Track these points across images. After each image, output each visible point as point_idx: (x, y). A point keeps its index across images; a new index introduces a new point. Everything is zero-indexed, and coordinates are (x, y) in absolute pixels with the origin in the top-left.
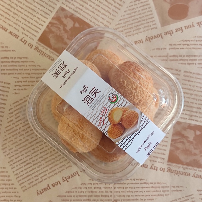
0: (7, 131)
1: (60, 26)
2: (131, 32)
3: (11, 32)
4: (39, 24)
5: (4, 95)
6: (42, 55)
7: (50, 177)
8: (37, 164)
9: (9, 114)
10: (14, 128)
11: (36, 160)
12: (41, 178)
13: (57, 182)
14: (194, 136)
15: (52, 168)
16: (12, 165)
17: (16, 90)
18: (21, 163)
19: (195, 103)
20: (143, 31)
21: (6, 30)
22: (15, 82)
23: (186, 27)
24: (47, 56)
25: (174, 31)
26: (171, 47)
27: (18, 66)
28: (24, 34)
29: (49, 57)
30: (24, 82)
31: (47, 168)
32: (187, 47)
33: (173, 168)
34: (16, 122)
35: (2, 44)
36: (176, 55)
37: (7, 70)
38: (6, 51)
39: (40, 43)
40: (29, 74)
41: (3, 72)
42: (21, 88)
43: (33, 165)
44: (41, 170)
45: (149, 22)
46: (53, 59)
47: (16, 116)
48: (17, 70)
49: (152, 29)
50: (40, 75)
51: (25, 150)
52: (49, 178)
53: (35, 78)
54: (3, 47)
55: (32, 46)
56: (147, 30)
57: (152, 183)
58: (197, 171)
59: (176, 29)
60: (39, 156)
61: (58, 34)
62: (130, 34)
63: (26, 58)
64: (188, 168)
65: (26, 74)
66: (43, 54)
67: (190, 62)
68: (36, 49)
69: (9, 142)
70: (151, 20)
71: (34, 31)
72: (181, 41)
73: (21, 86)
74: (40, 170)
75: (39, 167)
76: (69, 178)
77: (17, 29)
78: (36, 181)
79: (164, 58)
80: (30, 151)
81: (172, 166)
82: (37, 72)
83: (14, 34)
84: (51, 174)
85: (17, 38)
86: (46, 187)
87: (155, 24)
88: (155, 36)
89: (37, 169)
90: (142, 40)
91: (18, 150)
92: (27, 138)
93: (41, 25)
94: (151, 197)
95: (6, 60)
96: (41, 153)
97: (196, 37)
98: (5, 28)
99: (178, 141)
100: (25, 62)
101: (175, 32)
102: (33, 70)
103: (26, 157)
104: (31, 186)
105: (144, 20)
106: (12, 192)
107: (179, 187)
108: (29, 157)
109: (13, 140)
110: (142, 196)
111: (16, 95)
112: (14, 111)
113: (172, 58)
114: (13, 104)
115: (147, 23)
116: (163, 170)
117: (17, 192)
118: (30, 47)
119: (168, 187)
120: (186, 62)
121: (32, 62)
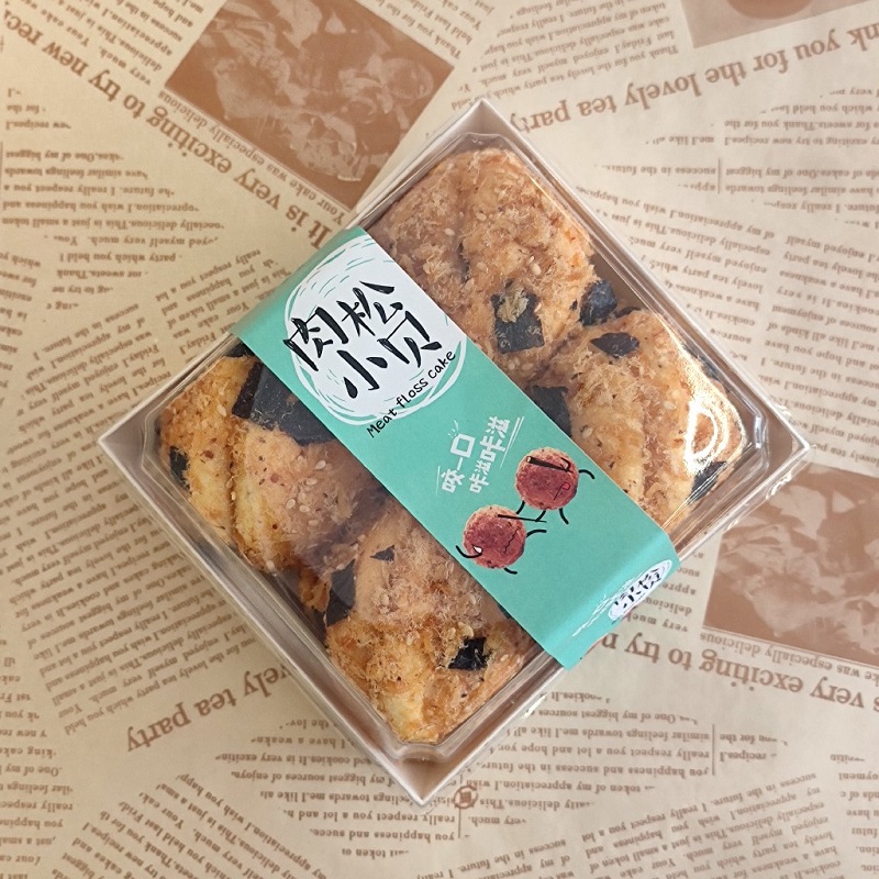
0: (14, 464)
1: (262, 29)
2: (564, 61)
3: (56, 46)
4: (174, 16)
5: (9, 313)
6: (182, 145)
7: (191, 670)
8: (136, 611)
9: (28, 392)
10: (44, 451)
11: (131, 597)
12: (152, 673)
13: (220, 692)
14: (823, 516)
15: (200, 630)
16: (25, 612)
17: (61, 289)
18: (69, 608)
19: (835, 376)
20: (617, 63)
21: (33, 36)
22: (62, 259)
23: (802, 49)
24: (202, 149)
25: (750, 64)
26: (734, 133)
27: (75, 189)
28: (110, 56)
29: (209, 155)
30: (97, 257)
31: (182, 632)
32: (805, 134)
33: (729, 654)
34: (57, 428)
35: (13, 93)
36: (755, 167)
37: (28, 205)
38: (28, 124)
39: (173, 95)
40: (121, 225)
41: (11, 213)
42: (83, 284)
43: (119, 618)
44: (154, 638)
45: (642, 26)
46: (225, 163)
47: (58, 404)
48: (73, 206)
49: (654, 54)
50: (168, 229)
51: (88, 548)
52: (185, 673)
53: (148, 241)
54: (17, 108)
55: (139, 105)
56: (632, 58)
57: (634, 716)
58: (835, 669)
59: (758, 58)
60: (146, 580)
61: (254, 62)
62: (562, 70)
63: (114, 157)
64: (793, 656)
65: (108, 223)
66: (186, 143)
67: (815, 198)
68: (155, 121)
69: (19, 513)
70: (653, 16)
71: (152, 46)
72: (777, 109)
73: (84, 277)
74: (148, 639)
75: (143, 625)
76: (273, 679)
77: (80, 36)
78: (126, 684)
79: (704, 178)
80: (109, 555)
81: (721, 645)
82: (158, 216)
83: (68, 56)
84: (195, 660)
85: (79, 72)
86: (170, 716)
87: (670, 34)
88: (667, 84)
89: (138, 635)
90: (610, 98)
91: (56, 551)
92: (99, 499)
93: (185, 20)
94: (626, 779)
95: (27, 163)
96: (155, 566)
97: (843, 92)
98: (31, 30)
99: (756, 536)
100: (109, 173)
101: (756, 69)
102: (139, 207)
103: (89, 582)
104: (104, 710)
105: (623, 16)
106: (20, 733)
107: (751, 739)
108: (103, 583)
109: (40, 503)
110: (590, 769)
111: (61, 311)
112: (49, 382)
113: (738, 180)
114: (48, 349)
115: (633, 28)
116: (684, 661)
117: (39, 733)
118: (130, 113)
119: (706, 737)
120: (798, 198)
121: (139, 173)
